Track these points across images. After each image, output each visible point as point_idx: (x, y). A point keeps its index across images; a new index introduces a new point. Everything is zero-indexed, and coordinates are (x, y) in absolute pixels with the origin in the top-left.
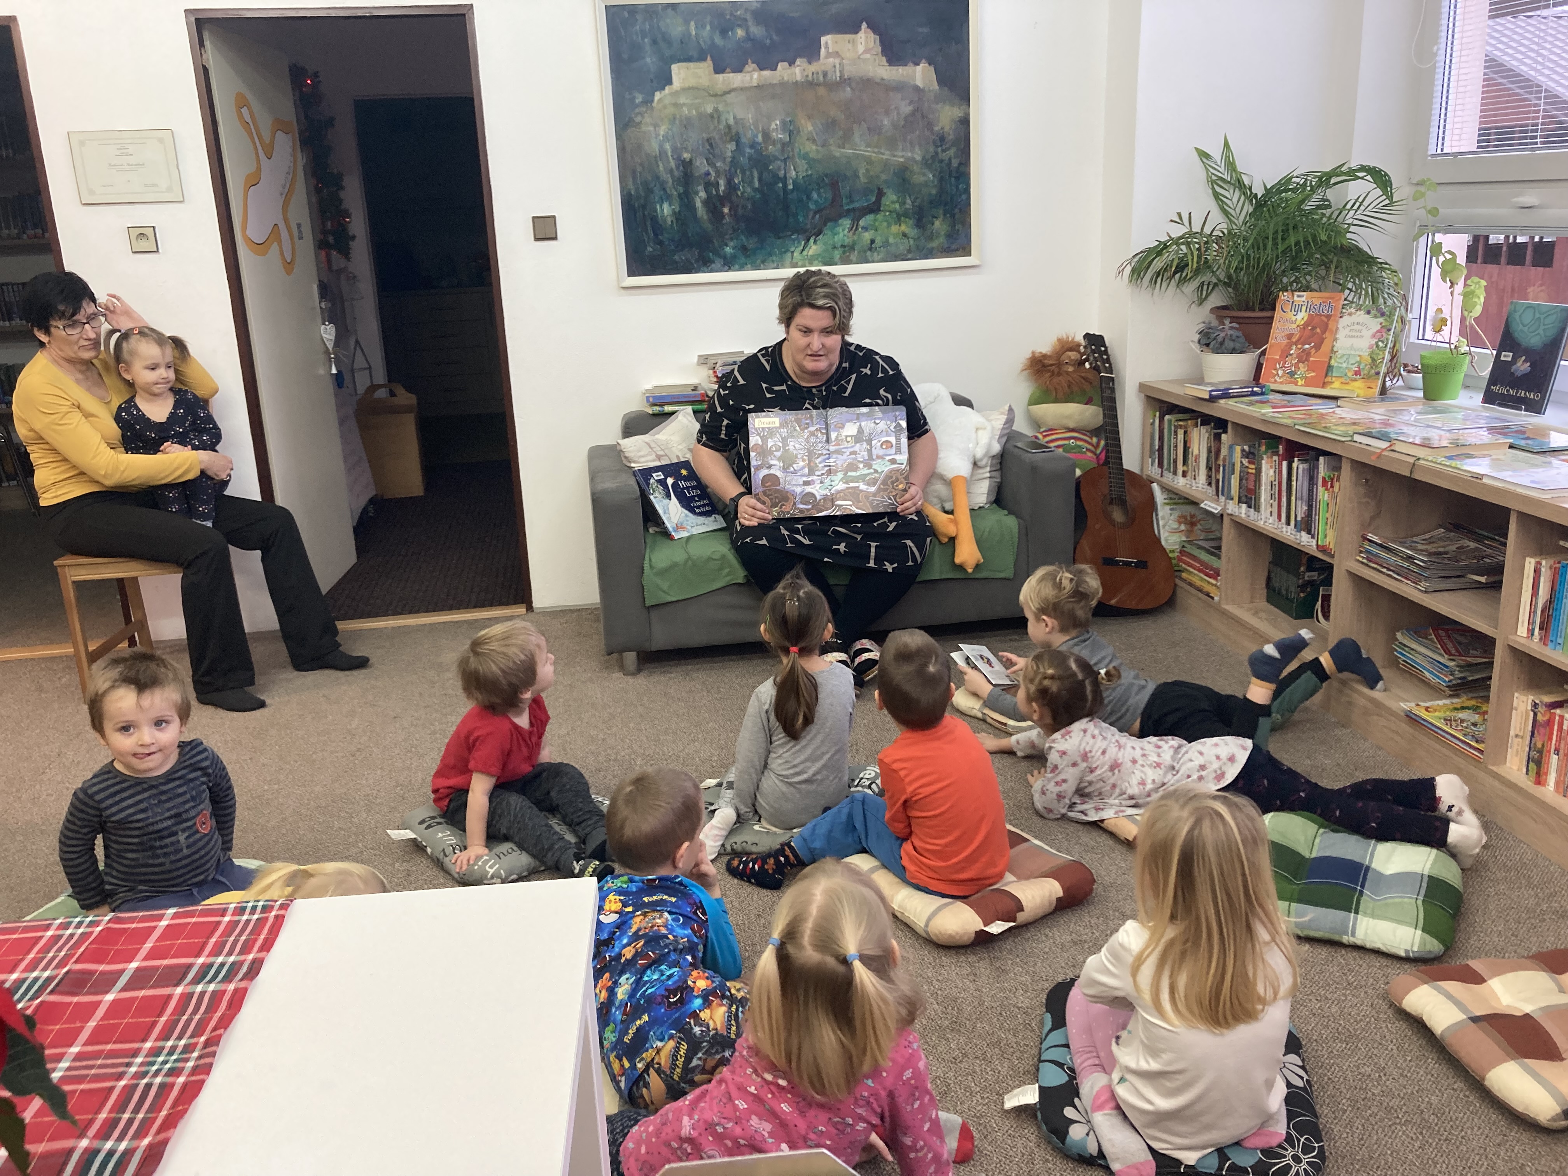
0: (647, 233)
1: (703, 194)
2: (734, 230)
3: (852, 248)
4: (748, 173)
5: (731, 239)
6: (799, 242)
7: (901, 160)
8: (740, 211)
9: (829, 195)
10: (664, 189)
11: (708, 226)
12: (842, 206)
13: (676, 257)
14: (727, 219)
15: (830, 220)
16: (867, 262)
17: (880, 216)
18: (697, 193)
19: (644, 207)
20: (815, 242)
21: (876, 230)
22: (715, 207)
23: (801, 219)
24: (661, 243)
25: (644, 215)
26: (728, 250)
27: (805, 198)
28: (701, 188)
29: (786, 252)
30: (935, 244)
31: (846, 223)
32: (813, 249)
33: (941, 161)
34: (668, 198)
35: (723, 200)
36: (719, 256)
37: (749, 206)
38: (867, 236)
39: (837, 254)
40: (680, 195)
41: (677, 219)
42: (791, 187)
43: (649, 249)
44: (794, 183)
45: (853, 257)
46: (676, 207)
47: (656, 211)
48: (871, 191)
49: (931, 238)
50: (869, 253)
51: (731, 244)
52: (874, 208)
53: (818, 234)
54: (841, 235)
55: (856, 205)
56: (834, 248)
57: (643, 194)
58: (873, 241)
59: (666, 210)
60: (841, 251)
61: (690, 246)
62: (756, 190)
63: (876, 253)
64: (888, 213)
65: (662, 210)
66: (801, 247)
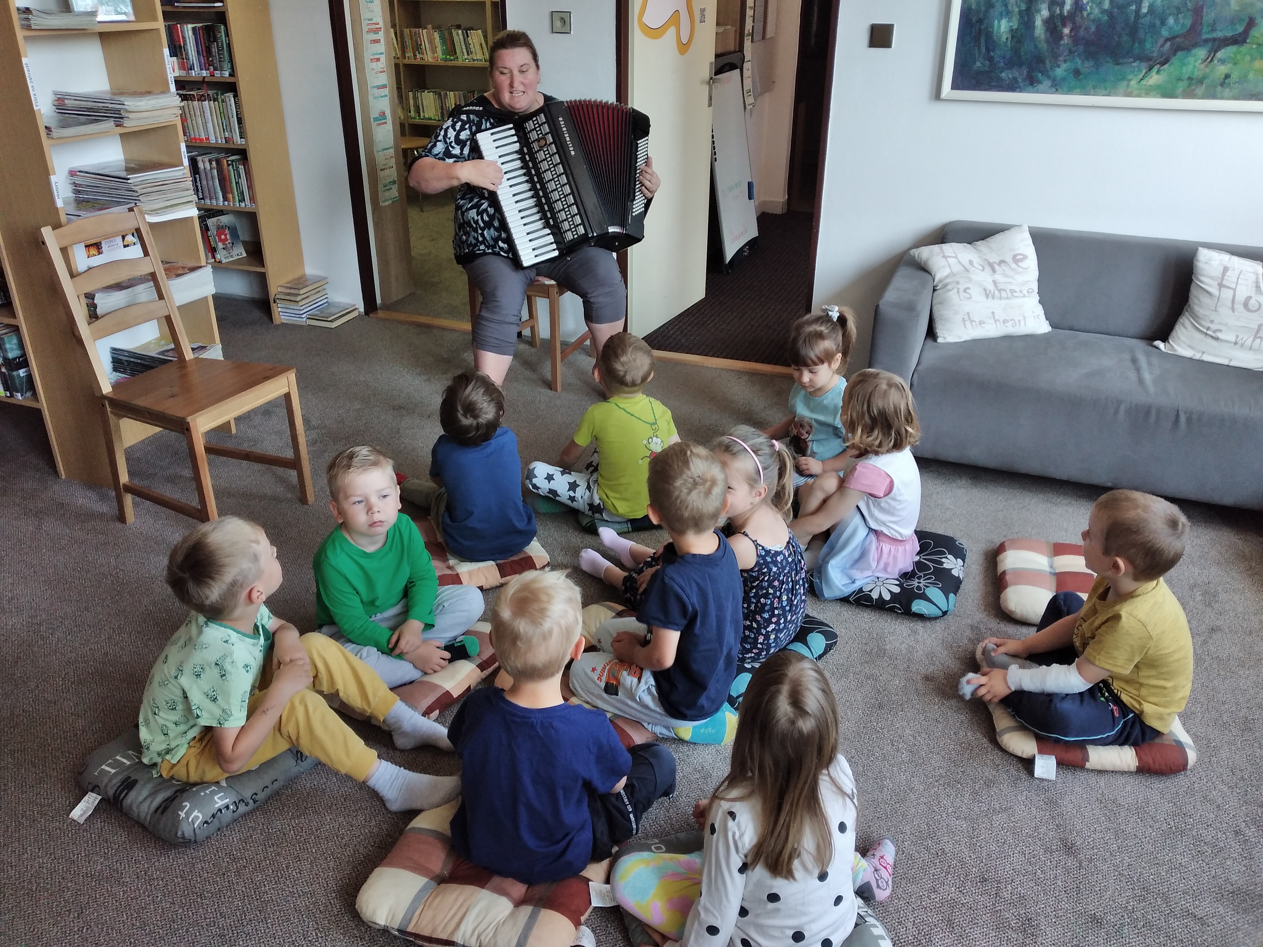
0: (979, 48)
1: (1045, 13)
2: (1071, 52)
3: (1200, 81)
5: (1065, 61)
6: (1140, 71)
8: (1082, 33)
9: (1188, 22)
10: (1006, 6)
11: (1043, 46)
12: (1200, 34)
13: (1003, 75)
14: (1066, 40)
15: (1182, 49)
16: (1214, 97)
17: (1244, 49)
18: (1039, 11)
19: (980, 21)
20: (1158, 72)
21: (1235, 64)
22: (1055, 27)
23: (1148, 45)
24: (990, 59)
25: (980, 30)
26: (1059, 72)
27: (1158, 23)
28: (1045, 6)
29: (1123, 79)
31: (1201, 53)
32: (1155, 79)
34: (1008, 13)
35: (1066, 20)
36: (1049, 77)
37: (1093, 29)
38: (1222, 70)
39: (1181, 86)
40: (1020, 12)
41: (1013, 37)
42: (1145, 10)
43: (978, 64)
44: (1151, 7)
45: (1200, 91)
46: (1015, 24)
47: (992, 27)
48: (1241, 20)
50: (1219, 88)
51: (1064, 66)
52: (1239, 40)
53: (1163, 64)
54: (1191, 67)
55: (1219, 34)
56: (1180, 79)
57: (983, 9)
58: (1227, 76)
59: (1003, 27)
60: (1185, 83)
61: (1020, 65)
62: (1103, 11)
63: (1227, 90)
64: (1254, 46)
65: (999, 26)
66: (1141, 77)
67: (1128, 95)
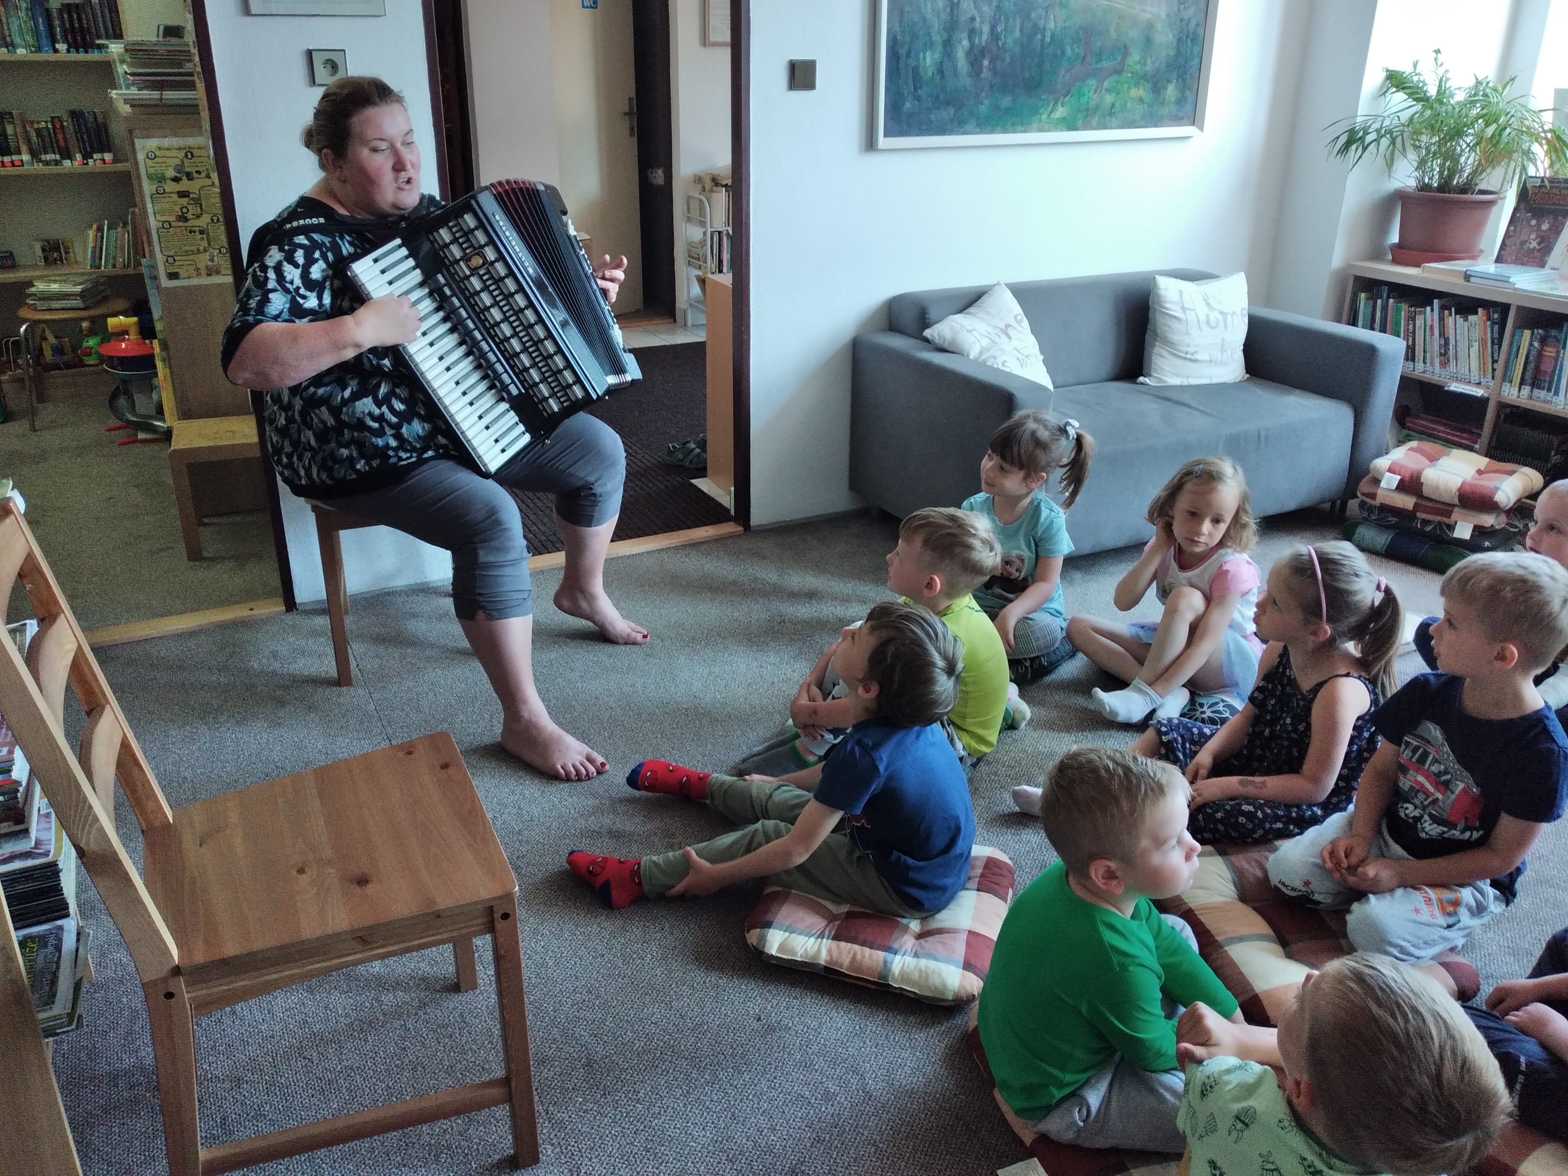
0: (907, 85)
1: (966, 43)
2: (992, 87)
3: (1094, 112)
4: (1011, 21)
5: (987, 98)
6: (1048, 104)
7: (1149, 16)
8: (999, 65)
9: (1082, 52)
10: (929, 35)
11: (967, 82)
12: (1091, 65)
13: (932, 116)
14: (985, 74)
15: (1079, 80)
16: (1105, 127)
17: (1122, 78)
18: (960, 42)
19: (908, 55)
20: (1063, 104)
21: (1117, 93)
22: (976, 59)
23: (1053, 77)
24: (918, 99)
25: (907, 64)
26: (983, 109)
27: (1059, 52)
28: (965, 35)
29: (1036, 113)
30: (1165, 111)
31: (1092, 83)
32: (1061, 112)
33: (1182, 20)
34: (932, 45)
35: (983, 52)
36: (973, 116)
37: (1008, 60)
38: (1109, 98)
39: (1081, 117)
40: (943, 43)
41: (938, 71)
42: (1048, 40)
43: (908, 105)
44: (1053, 36)
45: (1095, 121)
46: (939, 57)
47: (918, 60)
48: (1119, 50)
49: (1163, 104)
50: (1108, 117)
51: (986, 102)
52: (1119, 69)
53: (1065, 96)
54: (1086, 97)
55: (1104, 64)
56: (1079, 111)
57: (908, 39)
58: (1113, 106)
59: (929, 60)
60: (1083, 114)
61: (948, 103)
62: (1015, 41)
63: (1114, 119)
64: (1130, 75)
65: (925, 59)
66: (1050, 109)
67: (1041, 130)
